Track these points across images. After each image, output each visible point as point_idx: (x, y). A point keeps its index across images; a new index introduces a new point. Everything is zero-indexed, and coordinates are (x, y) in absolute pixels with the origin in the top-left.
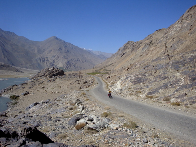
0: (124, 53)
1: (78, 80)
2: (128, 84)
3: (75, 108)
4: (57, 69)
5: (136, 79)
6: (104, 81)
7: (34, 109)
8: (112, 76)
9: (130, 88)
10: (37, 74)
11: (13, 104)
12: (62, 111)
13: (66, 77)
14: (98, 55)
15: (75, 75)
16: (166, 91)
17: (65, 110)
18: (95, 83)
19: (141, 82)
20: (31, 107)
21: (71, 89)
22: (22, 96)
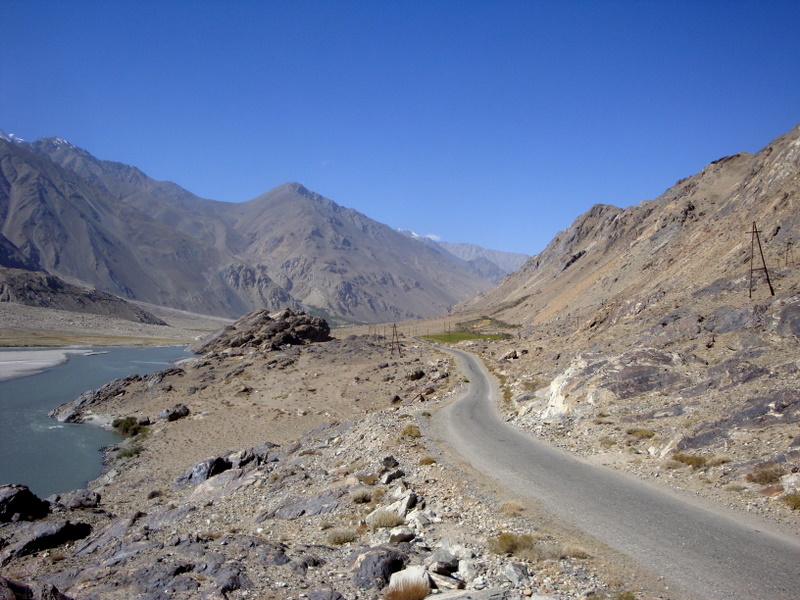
0: (575, 253)
1: (387, 365)
2: (596, 396)
3: (380, 497)
4: (303, 313)
5: (629, 376)
6: (491, 369)
7: (211, 489)
8: (526, 352)
9: (605, 413)
10: (221, 332)
11: (125, 455)
12: (326, 506)
13: (339, 350)
14: (470, 262)
15: (375, 343)
16: (760, 436)
17: (336, 503)
18: (457, 378)
19: (650, 388)
20: (196, 475)
21: (358, 400)
22: (162, 422)
